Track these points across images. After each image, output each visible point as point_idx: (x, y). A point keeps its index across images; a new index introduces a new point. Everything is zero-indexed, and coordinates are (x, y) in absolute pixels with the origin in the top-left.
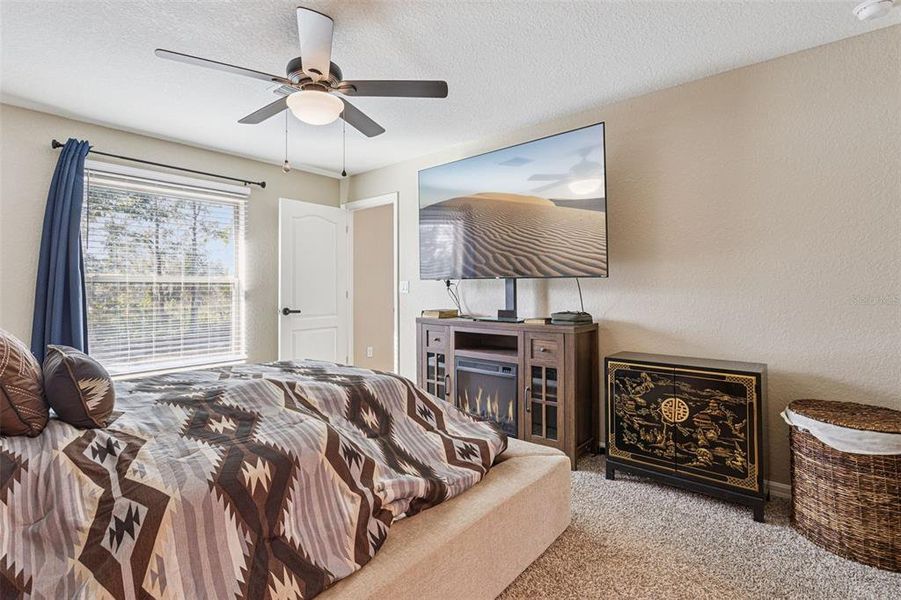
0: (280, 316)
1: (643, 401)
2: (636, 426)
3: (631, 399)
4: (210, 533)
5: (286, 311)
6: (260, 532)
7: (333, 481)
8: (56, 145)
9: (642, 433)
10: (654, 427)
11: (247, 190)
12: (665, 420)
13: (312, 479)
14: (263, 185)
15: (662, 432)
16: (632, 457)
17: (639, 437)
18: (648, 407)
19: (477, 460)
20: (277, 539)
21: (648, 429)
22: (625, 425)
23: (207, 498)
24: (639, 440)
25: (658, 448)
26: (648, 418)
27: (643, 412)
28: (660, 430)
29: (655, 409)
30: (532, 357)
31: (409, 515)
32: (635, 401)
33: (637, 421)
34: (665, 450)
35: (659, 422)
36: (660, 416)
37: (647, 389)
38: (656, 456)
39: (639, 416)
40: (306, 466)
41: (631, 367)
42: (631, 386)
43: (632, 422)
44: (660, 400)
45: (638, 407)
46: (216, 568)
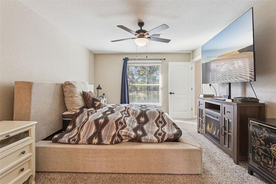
0: (169, 94)
1: (263, 142)
2: (260, 153)
3: (259, 140)
4: (91, 127)
5: (171, 93)
6: (98, 130)
7: (114, 127)
8: (124, 59)
9: (263, 158)
10: (269, 157)
11: (161, 61)
12: (273, 154)
13: (110, 125)
14: (165, 59)
15: (272, 161)
16: (258, 167)
17: (261, 159)
18: (265, 146)
19: (160, 137)
20: (100, 133)
21: (265, 157)
22: (256, 152)
23: (92, 122)
24: (261, 161)
25: (270, 167)
26: (265, 151)
27: (263, 147)
28: (271, 159)
29: (268, 147)
30: (224, 114)
31: (129, 141)
32: (260, 141)
33: (261, 152)
34: (273, 170)
35: (270, 154)
36: (271, 152)
37: (265, 137)
38: (268, 171)
39: (261, 149)
40: (110, 122)
41: (258, 124)
42: (259, 134)
43: (259, 151)
44: (271, 144)
45: (261, 145)
46: (89, 133)
